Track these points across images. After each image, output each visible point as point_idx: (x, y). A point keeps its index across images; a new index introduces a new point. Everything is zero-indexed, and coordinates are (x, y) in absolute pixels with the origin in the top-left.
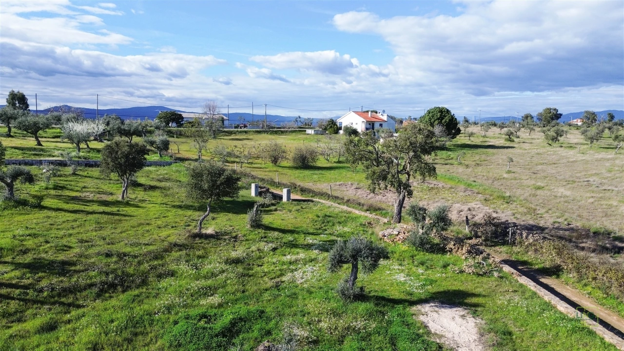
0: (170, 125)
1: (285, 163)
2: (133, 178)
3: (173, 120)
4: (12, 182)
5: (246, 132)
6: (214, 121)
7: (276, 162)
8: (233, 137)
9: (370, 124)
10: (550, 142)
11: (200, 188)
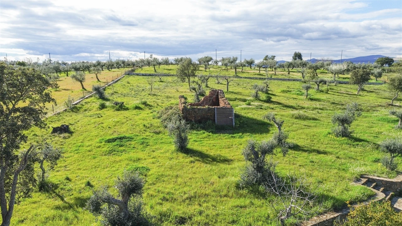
0: (384, 66)
2: (362, 87)
4: (319, 84)
11: (394, 85)
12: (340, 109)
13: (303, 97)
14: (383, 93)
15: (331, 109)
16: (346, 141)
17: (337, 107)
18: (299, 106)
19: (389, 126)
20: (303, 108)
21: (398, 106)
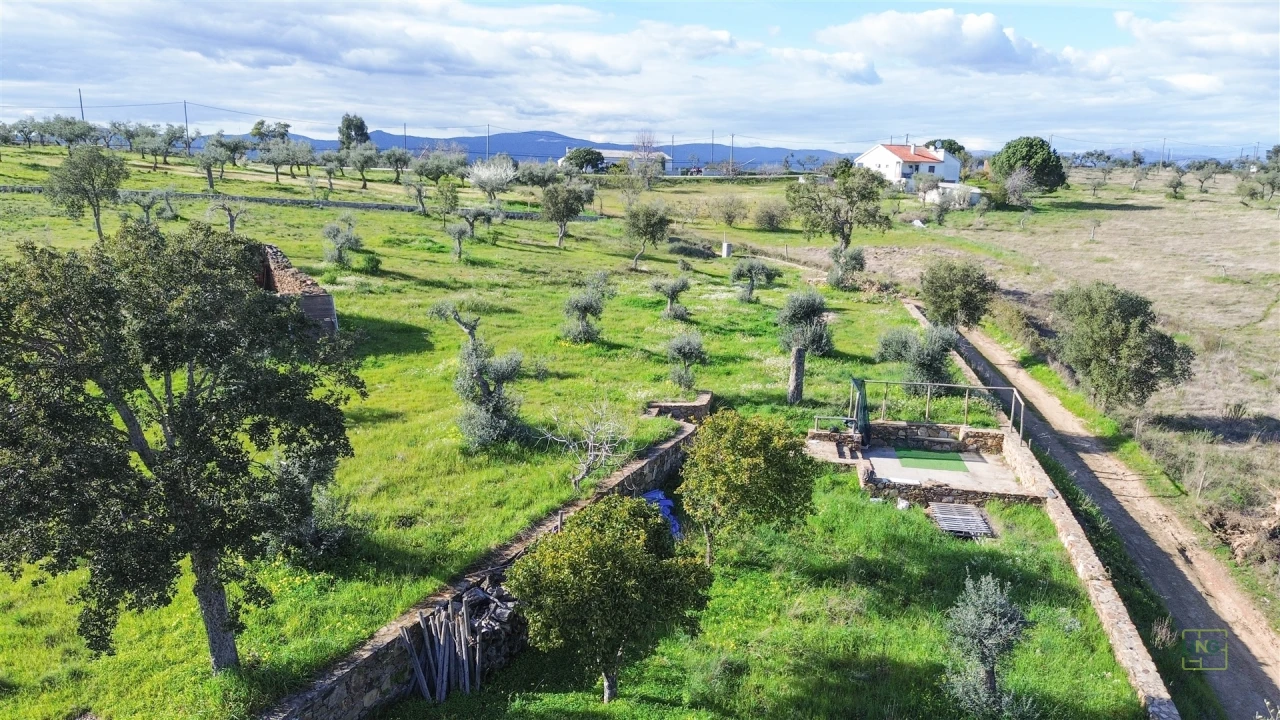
0: (584, 170)
1: (746, 224)
2: (566, 229)
3: (589, 162)
5: (698, 181)
6: (649, 163)
7: (732, 222)
8: (677, 188)
9: (911, 167)
10: (1247, 199)
12: (544, 284)
13: (453, 258)
14: (608, 242)
15: (527, 284)
16: (595, 350)
17: (536, 279)
18: (456, 282)
19: (652, 315)
20: (467, 286)
21: (645, 272)
